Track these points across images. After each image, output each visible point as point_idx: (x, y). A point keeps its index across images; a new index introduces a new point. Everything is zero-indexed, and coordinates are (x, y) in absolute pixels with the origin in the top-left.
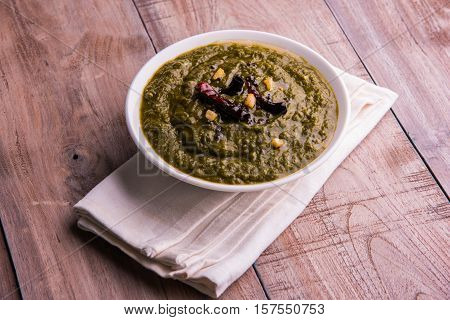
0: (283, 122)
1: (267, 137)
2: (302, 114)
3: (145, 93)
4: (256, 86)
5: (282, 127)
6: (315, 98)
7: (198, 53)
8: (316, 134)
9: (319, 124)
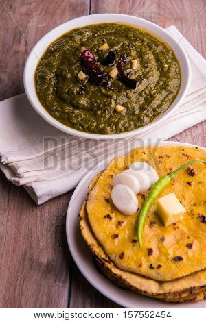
0: (131, 95)
1: (113, 103)
2: (147, 92)
3: (50, 46)
4: (125, 62)
5: (128, 98)
6: (165, 82)
7: (101, 27)
8: (151, 110)
9: (156, 103)
